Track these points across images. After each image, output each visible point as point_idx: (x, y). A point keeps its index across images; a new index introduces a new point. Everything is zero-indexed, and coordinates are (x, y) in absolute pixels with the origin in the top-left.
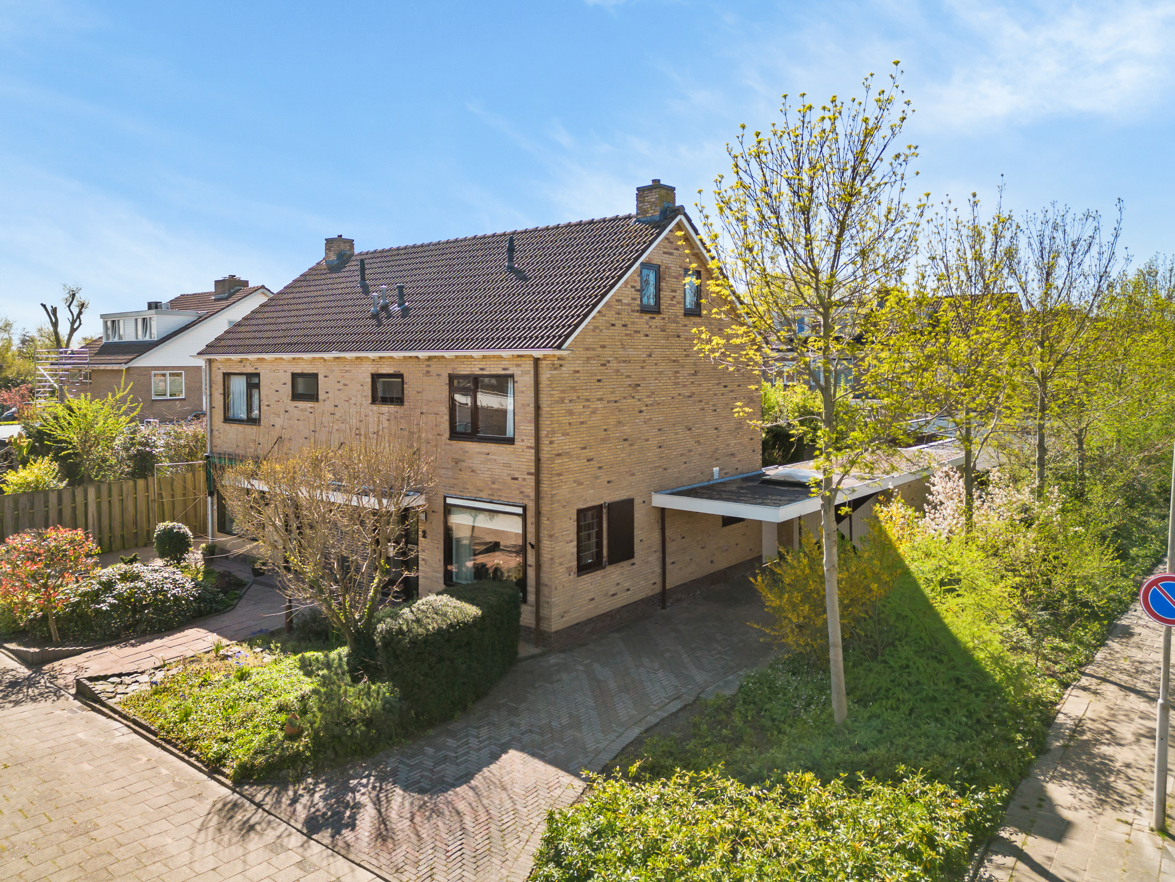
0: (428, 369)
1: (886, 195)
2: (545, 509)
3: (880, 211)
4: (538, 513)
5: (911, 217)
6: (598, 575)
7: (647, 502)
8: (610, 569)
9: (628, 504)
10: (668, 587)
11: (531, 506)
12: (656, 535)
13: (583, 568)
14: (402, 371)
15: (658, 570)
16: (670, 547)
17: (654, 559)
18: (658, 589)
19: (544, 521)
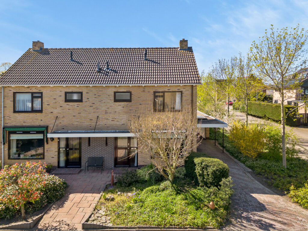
0: (144, 90)
14: (130, 90)
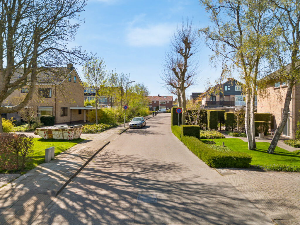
1: (103, 70)
2: (57, 106)
3: (102, 71)
4: (55, 107)
5: (105, 72)
6: (63, 117)
7: (69, 108)
8: (64, 117)
9: (67, 108)
10: (72, 121)
11: (54, 107)
12: (70, 113)
13: (61, 116)
15: (70, 118)
16: (72, 115)
17: (70, 117)
18: (70, 121)
19: (57, 108)
